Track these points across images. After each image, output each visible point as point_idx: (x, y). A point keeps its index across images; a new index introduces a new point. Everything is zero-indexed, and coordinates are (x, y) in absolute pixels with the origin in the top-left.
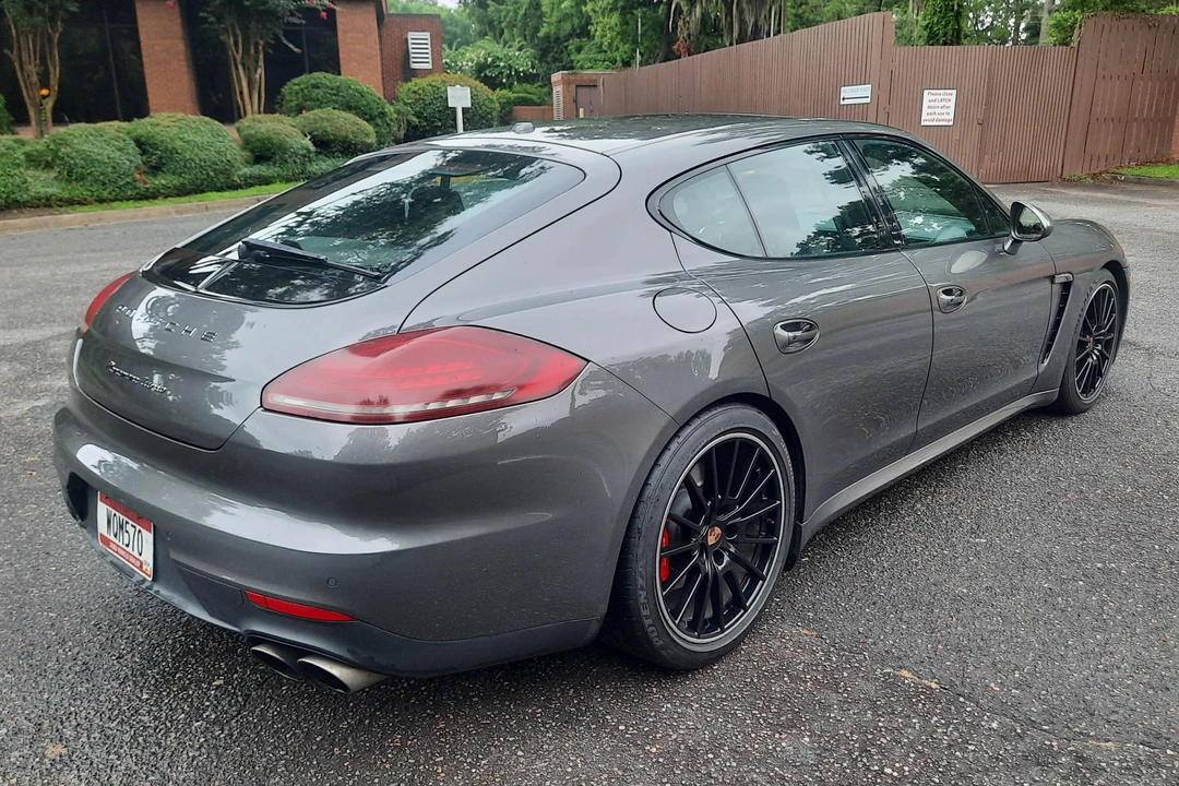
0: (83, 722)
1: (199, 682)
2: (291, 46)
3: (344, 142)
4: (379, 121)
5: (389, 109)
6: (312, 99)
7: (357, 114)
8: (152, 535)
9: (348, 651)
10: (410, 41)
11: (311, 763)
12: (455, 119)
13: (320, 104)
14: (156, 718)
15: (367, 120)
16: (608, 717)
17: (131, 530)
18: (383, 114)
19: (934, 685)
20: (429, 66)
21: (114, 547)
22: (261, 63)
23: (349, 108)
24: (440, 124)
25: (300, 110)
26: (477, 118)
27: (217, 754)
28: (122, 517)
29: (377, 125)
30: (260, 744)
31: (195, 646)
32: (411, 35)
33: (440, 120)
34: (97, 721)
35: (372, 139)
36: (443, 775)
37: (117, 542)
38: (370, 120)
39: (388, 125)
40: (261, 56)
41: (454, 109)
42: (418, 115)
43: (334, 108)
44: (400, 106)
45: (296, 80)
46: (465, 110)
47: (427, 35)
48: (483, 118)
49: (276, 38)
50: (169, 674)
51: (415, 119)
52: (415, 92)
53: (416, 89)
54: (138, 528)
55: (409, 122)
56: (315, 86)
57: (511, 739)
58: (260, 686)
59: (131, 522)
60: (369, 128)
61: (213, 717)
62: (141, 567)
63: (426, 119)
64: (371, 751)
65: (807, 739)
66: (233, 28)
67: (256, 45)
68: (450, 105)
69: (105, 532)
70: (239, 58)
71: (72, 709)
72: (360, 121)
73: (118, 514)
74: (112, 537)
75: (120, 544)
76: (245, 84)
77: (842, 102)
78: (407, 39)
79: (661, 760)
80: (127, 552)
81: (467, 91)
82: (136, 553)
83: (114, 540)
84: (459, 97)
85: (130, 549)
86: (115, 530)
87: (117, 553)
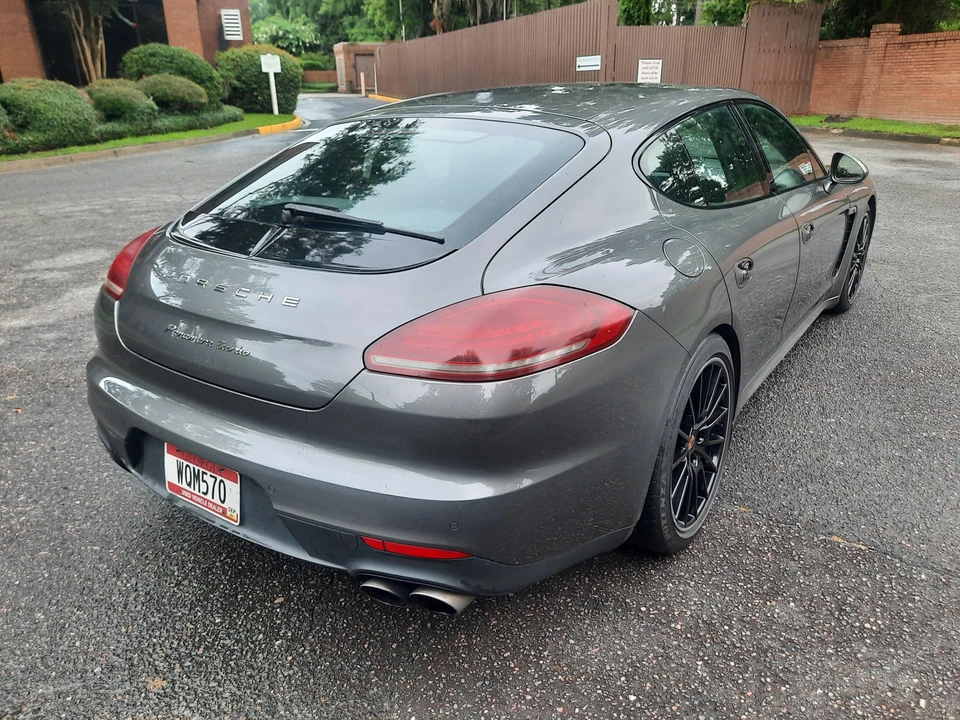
0: (169, 652)
1: (262, 601)
2: (127, 21)
3: (182, 102)
4: (208, 84)
5: (215, 74)
6: (149, 66)
7: (189, 78)
8: (239, 485)
9: (462, 582)
10: (223, 17)
11: (398, 670)
12: (268, 82)
13: (157, 70)
14: (237, 641)
15: (199, 84)
16: (628, 601)
17: (211, 481)
18: (211, 79)
19: (863, 548)
20: (240, 38)
21: (187, 494)
22: (101, 35)
23: (182, 72)
24: (256, 86)
25: (140, 75)
26: (286, 81)
27: (309, 670)
28: (197, 468)
29: (207, 88)
30: (345, 657)
31: (243, 566)
32: (224, 12)
33: (256, 83)
34: (183, 650)
35: (204, 100)
36: (517, 669)
37: (191, 490)
38: (201, 82)
39: (216, 87)
40: (101, 30)
41: (267, 74)
42: (238, 79)
43: (170, 74)
44: (225, 73)
45: (135, 50)
46: (276, 75)
47: (237, 12)
48: (292, 81)
49: (113, 13)
50: (232, 596)
51: (236, 82)
52: (233, 60)
53: (234, 57)
54: (219, 478)
55: (231, 84)
56: (153, 55)
57: (559, 629)
58: (318, 599)
59: (209, 473)
60: (201, 89)
61: (290, 634)
62: (224, 513)
63: (244, 82)
64: (445, 653)
65: (792, 604)
66: (74, 4)
67: (96, 20)
68: (264, 71)
69: (175, 481)
70: (81, 30)
71: (155, 640)
72: (193, 84)
73: (192, 466)
74: (184, 486)
75: (196, 492)
76: (88, 54)
77: (578, 69)
78: (220, 16)
79: (689, 636)
80: (205, 499)
81: (277, 59)
82: (217, 500)
83: (188, 488)
84: (271, 64)
85: (209, 497)
86: (189, 480)
87: (191, 499)
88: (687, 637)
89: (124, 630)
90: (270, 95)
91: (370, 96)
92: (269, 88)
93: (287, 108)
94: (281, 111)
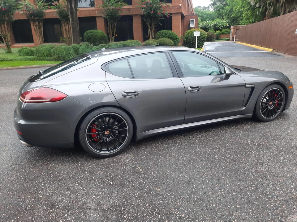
2: (161, 24)
4: (175, 40)
6: (161, 36)
7: (170, 39)
10: (190, 21)
12: (195, 39)
13: (163, 37)
15: (172, 40)
20: (194, 27)
22: (154, 28)
23: (169, 38)
25: (159, 38)
29: (175, 42)
32: (191, 20)
33: (192, 39)
40: (154, 27)
41: (195, 37)
43: (166, 38)
45: (159, 32)
46: (198, 37)
47: (194, 19)
48: (202, 39)
49: (158, 22)
52: (187, 33)
56: (163, 33)
66: (149, 20)
67: (153, 24)
70: (149, 27)
76: (150, 33)
77: (296, 33)
78: (189, 21)
81: (199, 33)
84: (197, 34)
90: (195, 43)
91: (236, 42)
92: (195, 41)
93: (200, 46)
94: (197, 47)
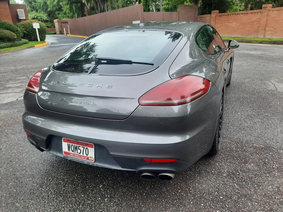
0: (70, 208)
1: (95, 187)
3: (8, 38)
4: (16, 32)
5: (19, 29)
8: (94, 149)
10: (18, 12)
11: (149, 201)
12: (36, 31)
14: (92, 201)
15: (13, 32)
16: (208, 170)
17: (82, 149)
18: (17, 31)
19: (263, 146)
20: (25, 18)
21: (72, 155)
23: (7, 29)
24: (31, 33)
26: (42, 31)
27: (120, 206)
28: (76, 145)
29: (16, 33)
30: (130, 200)
32: (18, 10)
33: (31, 32)
34: (74, 207)
35: (16, 37)
36: (185, 195)
37: (74, 153)
38: (14, 32)
39: (19, 33)
41: (35, 29)
42: (26, 30)
43: (3, 29)
44: (22, 29)
46: (38, 29)
47: (23, 10)
48: (43, 31)
50: (84, 187)
51: (25, 32)
52: (23, 25)
53: (23, 24)
54: (85, 147)
55: (24, 32)
58: (114, 184)
59: (81, 146)
60: (14, 34)
61: (109, 196)
62: (88, 159)
63: (27, 32)
64: (161, 193)
65: (252, 164)
68: (34, 28)
69: (67, 150)
71: (63, 206)
72: (11, 32)
73: (74, 145)
74: (71, 152)
75: (76, 153)
78: (17, 11)
79: (229, 177)
80: (79, 155)
81: (38, 24)
82: (85, 155)
83: (72, 152)
84: (36, 26)
85: (81, 154)
86: (73, 150)
87: (74, 156)
88: (228, 178)
89: (51, 204)
90: (37, 35)
91: (68, 35)
92: (36, 33)
93: (43, 39)
94: (41, 40)
